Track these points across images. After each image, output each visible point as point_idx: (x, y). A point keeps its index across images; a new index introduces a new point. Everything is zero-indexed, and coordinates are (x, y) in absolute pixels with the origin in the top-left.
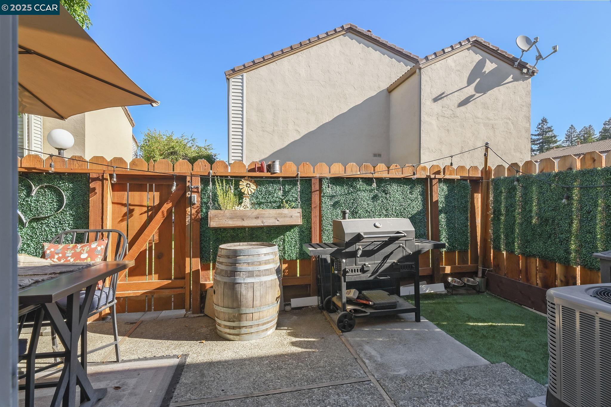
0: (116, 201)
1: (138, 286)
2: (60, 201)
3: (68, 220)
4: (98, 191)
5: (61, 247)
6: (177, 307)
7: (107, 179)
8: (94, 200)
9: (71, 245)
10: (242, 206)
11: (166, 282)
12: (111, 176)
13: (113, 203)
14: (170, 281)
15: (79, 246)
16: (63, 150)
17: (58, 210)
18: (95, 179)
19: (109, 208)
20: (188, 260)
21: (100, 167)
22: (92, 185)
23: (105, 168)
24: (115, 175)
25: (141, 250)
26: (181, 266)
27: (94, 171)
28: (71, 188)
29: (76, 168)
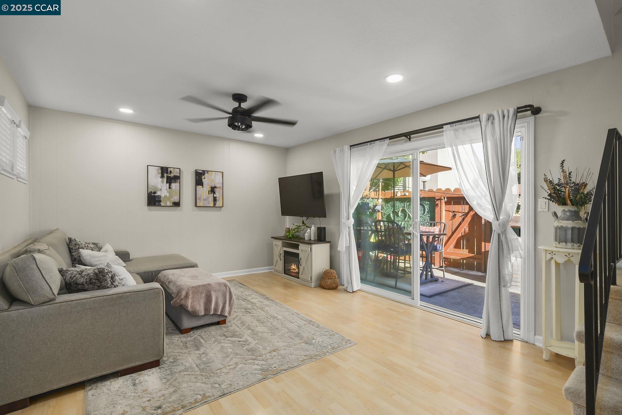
0: (447, 210)
1: (456, 254)
2: (424, 210)
3: (427, 219)
4: (439, 205)
5: (425, 227)
6: (477, 270)
7: (443, 199)
8: (437, 210)
9: (428, 227)
10: (519, 214)
11: (471, 255)
12: (444, 198)
13: (445, 210)
14: (474, 255)
15: (430, 227)
16: (425, 182)
17: (423, 214)
18: (438, 200)
19: (444, 213)
20: (483, 243)
21: (440, 194)
22: (437, 203)
23: (442, 194)
24: (446, 197)
25: (458, 237)
26: (479, 247)
27: (437, 196)
28: (428, 204)
29: (431, 195)
